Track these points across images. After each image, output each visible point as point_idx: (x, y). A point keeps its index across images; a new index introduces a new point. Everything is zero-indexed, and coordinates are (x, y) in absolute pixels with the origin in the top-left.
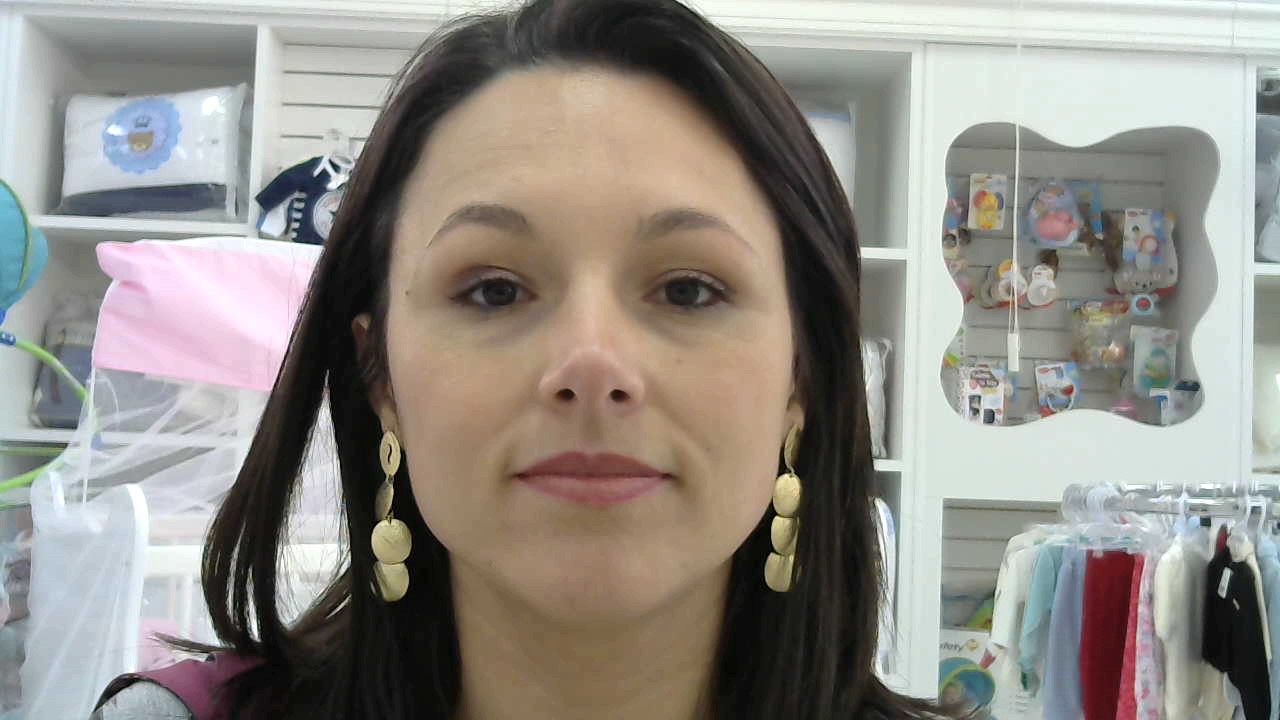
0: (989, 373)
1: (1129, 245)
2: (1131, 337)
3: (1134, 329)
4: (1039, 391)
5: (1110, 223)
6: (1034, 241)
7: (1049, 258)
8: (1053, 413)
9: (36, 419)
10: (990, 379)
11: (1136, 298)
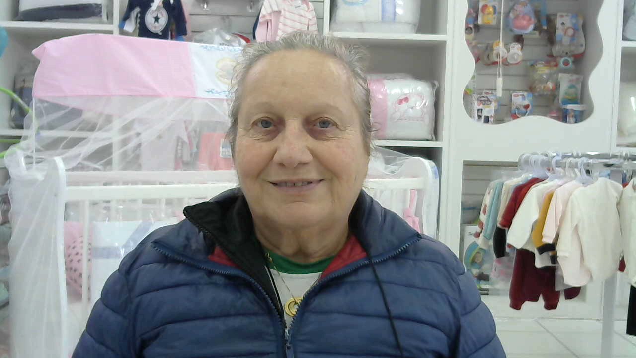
0: (487, 98)
1: (559, 32)
2: (559, 79)
3: (560, 75)
4: (513, 106)
5: (550, 21)
6: (511, 30)
7: (519, 39)
8: (518, 117)
9: (14, 125)
10: (488, 101)
11: (562, 60)
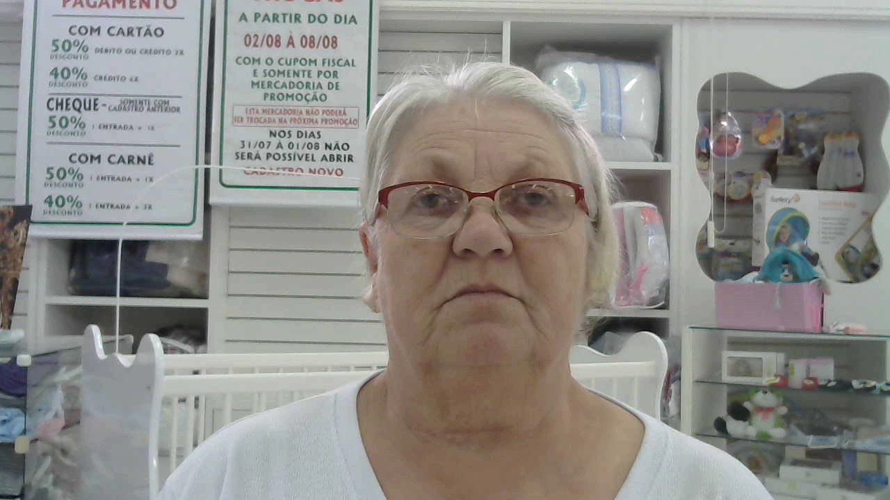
7: (771, 167)
9: (70, 288)
